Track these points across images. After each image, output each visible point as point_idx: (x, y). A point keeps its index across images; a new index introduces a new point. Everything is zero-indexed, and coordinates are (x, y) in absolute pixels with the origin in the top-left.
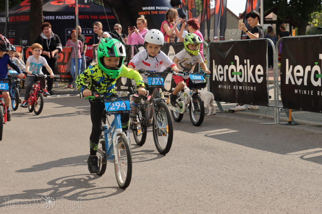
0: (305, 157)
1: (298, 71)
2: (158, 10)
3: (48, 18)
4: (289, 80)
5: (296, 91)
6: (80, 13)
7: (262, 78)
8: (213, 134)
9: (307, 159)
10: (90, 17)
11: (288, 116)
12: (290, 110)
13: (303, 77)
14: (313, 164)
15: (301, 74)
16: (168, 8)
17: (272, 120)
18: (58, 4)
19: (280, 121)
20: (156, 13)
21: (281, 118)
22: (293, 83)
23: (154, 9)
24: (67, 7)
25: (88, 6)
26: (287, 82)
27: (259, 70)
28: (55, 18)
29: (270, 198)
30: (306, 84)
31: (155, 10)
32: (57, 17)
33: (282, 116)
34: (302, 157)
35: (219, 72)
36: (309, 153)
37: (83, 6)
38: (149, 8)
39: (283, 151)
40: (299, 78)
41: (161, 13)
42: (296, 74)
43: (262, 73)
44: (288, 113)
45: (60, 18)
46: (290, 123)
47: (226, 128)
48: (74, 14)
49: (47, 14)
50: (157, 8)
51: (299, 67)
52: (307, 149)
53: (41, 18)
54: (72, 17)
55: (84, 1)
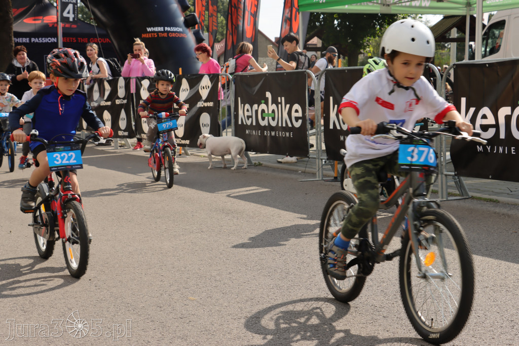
2: (168, 32)
3: (20, 40)
4: (334, 124)
5: (342, 138)
6: (64, 35)
7: (300, 121)
8: (238, 194)
10: (77, 39)
11: (333, 169)
12: (336, 162)
16: (180, 30)
17: (314, 175)
18: (34, 22)
19: (324, 176)
20: (165, 35)
21: (325, 172)
22: (338, 128)
23: (162, 30)
24: (46, 26)
25: (74, 26)
26: (331, 127)
27: (297, 111)
28: (30, 40)
31: (164, 32)
32: (33, 40)
33: (326, 170)
35: (246, 114)
37: (67, 25)
38: (156, 29)
41: (171, 35)
43: (300, 114)
44: (333, 166)
45: (36, 40)
46: (335, 179)
47: (255, 186)
48: (56, 36)
49: (18, 35)
50: (166, 29)
53: (11, 40)
54: (53, 40)
55: (68, 18)
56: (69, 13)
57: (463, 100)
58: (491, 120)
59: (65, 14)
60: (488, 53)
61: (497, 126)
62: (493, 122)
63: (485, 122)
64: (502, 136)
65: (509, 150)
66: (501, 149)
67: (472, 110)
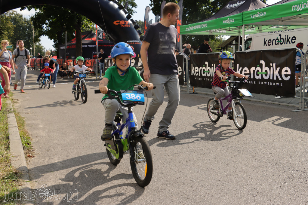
0: (200, 108)
1: (197, 69)
2: (134, 42)
3: (84, 46)
4: (193, 73)
5: (196, 79)
6: (99, 44)
9: (201, 109)
10: (103, 46)
11: (193, 90)
12: (194, 87)
13: (198, 72)
14: (203, 111)
15: (197, 71)
16: (139, 41)
17: (186, 91)
18: (88, 40)
19: (189, 92)
20: (133, 43)
21: (190, 91)
22: (194, 75)
24: (93, 41)
25: (102, 41)
26: (192, 75)
28: (87, 46)
29: (184, 126)
30: (199, 75)
31: (133, 42)
32: (88, 46)
33: (191, 90)
34: (198, 108)
36: (201, 106)
37: (100, 41)
38: (130, 41)
39: (190, 105)
40: (197, 72)
41: (135, 43)
42: (196, 71)
43: (181, 70)
44: (193, 88)
45: (89, 46)
46: (194, 93)
48: (95, 44)
49: (83, 44)
50: (134, 41)
51: (197, 68)
52: (201, 104)
53: (81, 46)
54: (95, 46)
55: (100, 38)
56: (100, 36)
57: (238, 65)
58: (248, 72)
59: (99, 37)
60: (246, 49)
61: (250, 74)
62: (249, 73)
63: (246, 73)
64: (252, 77)
65: (254, 82)
66: (251, 82)
67: (241, 68)
